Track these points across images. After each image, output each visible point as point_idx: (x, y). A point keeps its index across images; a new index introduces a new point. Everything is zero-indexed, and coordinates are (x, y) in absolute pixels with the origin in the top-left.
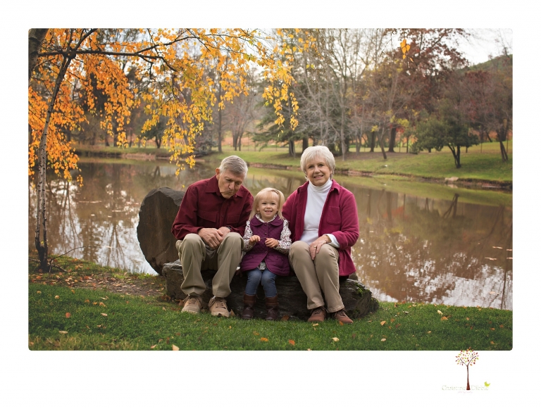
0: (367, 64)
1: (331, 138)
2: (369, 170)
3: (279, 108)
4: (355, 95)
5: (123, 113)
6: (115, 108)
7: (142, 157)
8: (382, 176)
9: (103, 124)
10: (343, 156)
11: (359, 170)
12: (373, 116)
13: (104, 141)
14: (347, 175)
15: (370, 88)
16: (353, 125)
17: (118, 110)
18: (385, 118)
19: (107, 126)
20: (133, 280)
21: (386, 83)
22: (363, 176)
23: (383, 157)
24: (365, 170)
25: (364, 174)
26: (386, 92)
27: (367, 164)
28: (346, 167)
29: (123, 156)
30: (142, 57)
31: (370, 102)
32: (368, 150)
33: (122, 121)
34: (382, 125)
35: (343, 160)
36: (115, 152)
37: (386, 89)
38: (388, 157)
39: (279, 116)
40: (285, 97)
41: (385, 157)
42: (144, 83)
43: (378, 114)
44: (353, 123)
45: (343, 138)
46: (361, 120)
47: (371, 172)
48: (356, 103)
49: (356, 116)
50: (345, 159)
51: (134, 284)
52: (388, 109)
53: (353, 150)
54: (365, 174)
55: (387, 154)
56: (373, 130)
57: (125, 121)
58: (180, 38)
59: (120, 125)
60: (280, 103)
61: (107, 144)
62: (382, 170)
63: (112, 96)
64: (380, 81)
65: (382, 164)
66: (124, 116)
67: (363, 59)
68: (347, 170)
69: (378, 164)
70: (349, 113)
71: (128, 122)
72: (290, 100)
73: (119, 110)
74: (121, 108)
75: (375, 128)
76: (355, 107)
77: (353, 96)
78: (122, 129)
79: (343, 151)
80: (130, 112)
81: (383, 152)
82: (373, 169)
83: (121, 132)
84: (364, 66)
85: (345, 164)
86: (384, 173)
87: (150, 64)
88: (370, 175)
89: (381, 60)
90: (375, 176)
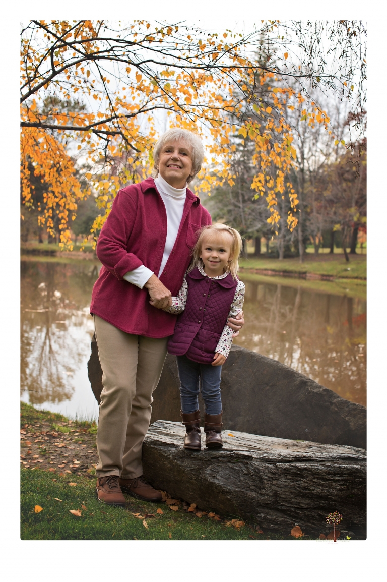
0: (327, 155)
1: (287, 238)
2: (330, 273)
3: (274, 202)
4: (315, 190)
5: (67, 207)
6: (57, 200)
7: (79, 255)
8: (344, 280)
9: (41, 219)
10: (301, 257)
11: (319, 273)
12: (335, 213)
13: (38, 237)
14: (304, 279)
15: (332, 182)
16: (312, 224)
17: (60, 203)
18: (348, 215)
19: (46, 222)
20: (81, 434)
21: (350, 177)
22: (323, 280)
23: (344, 260)
24: (325, 273)
25: (324, 278)
26: (349, 187)
27: (327, 267)
28: (304, 270)
29: (58, 254)
30: (95, 132)
31: (331, 197)
32: (327, 250)
33: (65, 217)
34: (344, 224)
35: (301, 262)
36: (50, 250)
37: (350, 184)
38: (351, 259)
39: (273, 212)
40: (280, 189)
41: (347, 259)
42: (81, 176)
43: (341, 211)
44: (312, 221)
45: (300, 238)
46: (321, 218)
47: (331, 276)
48: (317, 199)
49: (315, 213)
50: (303, 260)
51: (84, 442)
52: (351, 207)
53: (311, 250)
54: (326, 278)
55: (349, 256)
56: (335, 229)
57: (69, 216)
58: (145, 109)
59: (63, 221)
60: (274, 196)
61: (41, 241)
62: (344, 274)
63: (54, 184)
64: (342, 175)
65: (344, 267)
66: (68, 210)
67: (322, 151)
68: (305, 273)
69: (340, 267)
70: (309, 210)
71: (73, 218)
72: (286, 193)
73: (62, 203)
74: (64, 199)
75: (337, 227)
76: (315, 204)
77: (312, 192)
78: (66, 226)
79: (301, 252)
80: (76, 206)
81: (346, 254)
82: (334, 273)
83: (64, 230)
84: (323, 159)
85: (303, 266)
86: (347, 277)
87: (105, 143)
88: (331, 279)
89: (342, 152)
90: (337, 281)
